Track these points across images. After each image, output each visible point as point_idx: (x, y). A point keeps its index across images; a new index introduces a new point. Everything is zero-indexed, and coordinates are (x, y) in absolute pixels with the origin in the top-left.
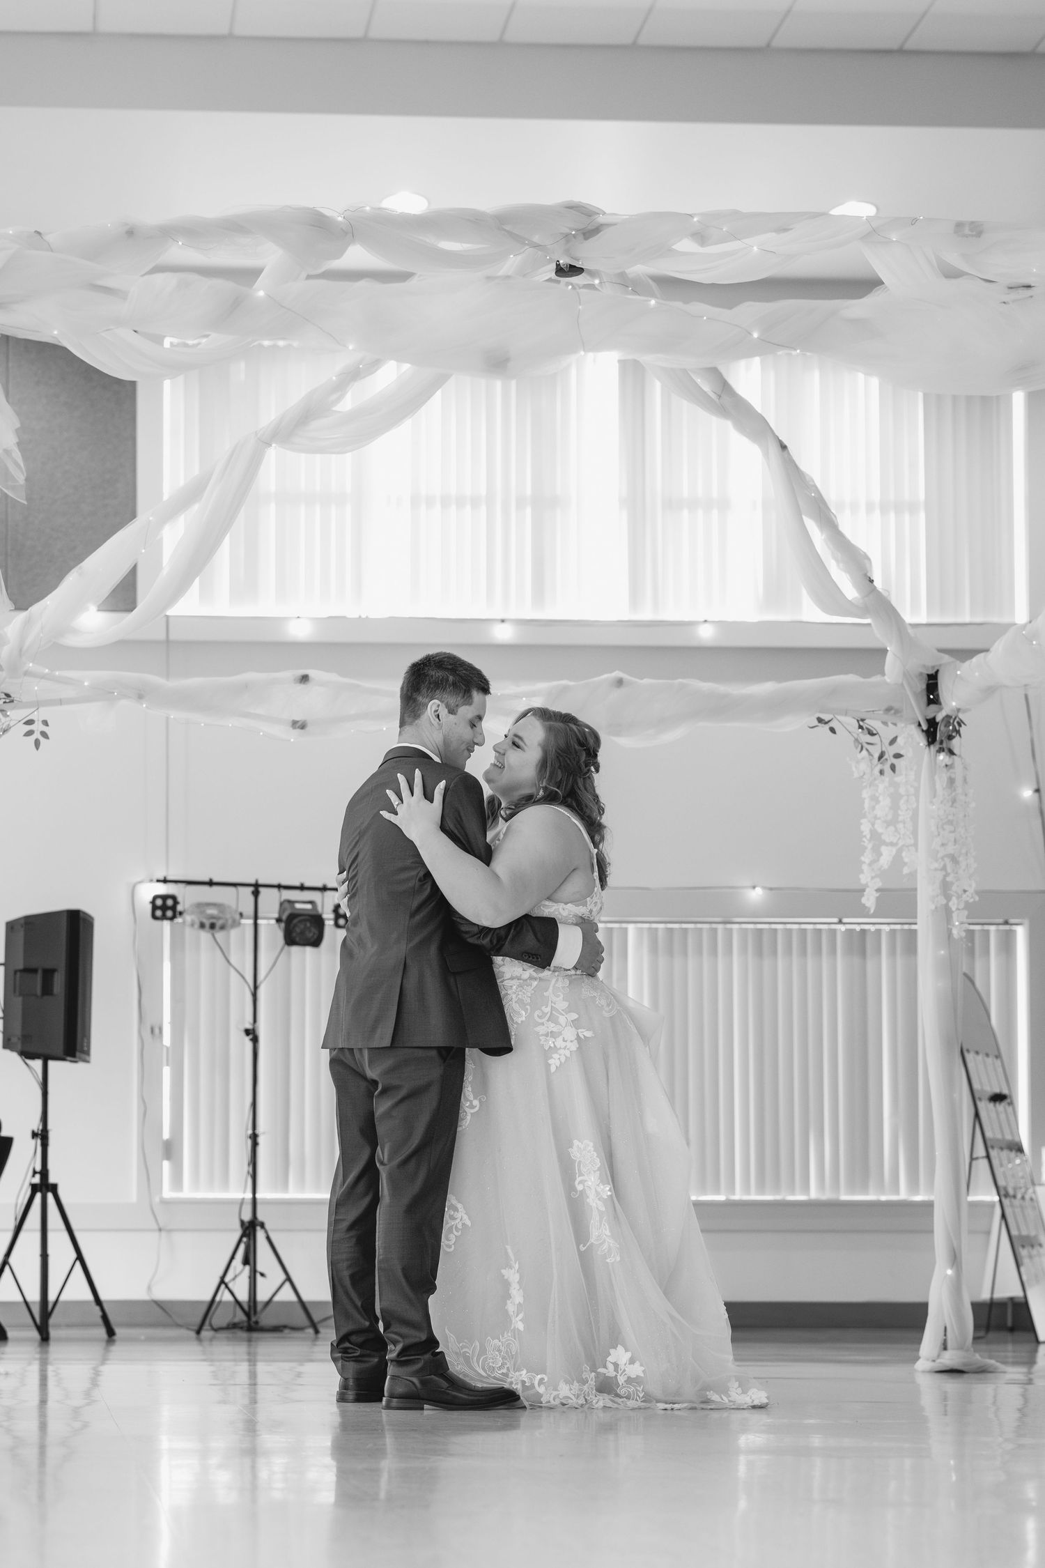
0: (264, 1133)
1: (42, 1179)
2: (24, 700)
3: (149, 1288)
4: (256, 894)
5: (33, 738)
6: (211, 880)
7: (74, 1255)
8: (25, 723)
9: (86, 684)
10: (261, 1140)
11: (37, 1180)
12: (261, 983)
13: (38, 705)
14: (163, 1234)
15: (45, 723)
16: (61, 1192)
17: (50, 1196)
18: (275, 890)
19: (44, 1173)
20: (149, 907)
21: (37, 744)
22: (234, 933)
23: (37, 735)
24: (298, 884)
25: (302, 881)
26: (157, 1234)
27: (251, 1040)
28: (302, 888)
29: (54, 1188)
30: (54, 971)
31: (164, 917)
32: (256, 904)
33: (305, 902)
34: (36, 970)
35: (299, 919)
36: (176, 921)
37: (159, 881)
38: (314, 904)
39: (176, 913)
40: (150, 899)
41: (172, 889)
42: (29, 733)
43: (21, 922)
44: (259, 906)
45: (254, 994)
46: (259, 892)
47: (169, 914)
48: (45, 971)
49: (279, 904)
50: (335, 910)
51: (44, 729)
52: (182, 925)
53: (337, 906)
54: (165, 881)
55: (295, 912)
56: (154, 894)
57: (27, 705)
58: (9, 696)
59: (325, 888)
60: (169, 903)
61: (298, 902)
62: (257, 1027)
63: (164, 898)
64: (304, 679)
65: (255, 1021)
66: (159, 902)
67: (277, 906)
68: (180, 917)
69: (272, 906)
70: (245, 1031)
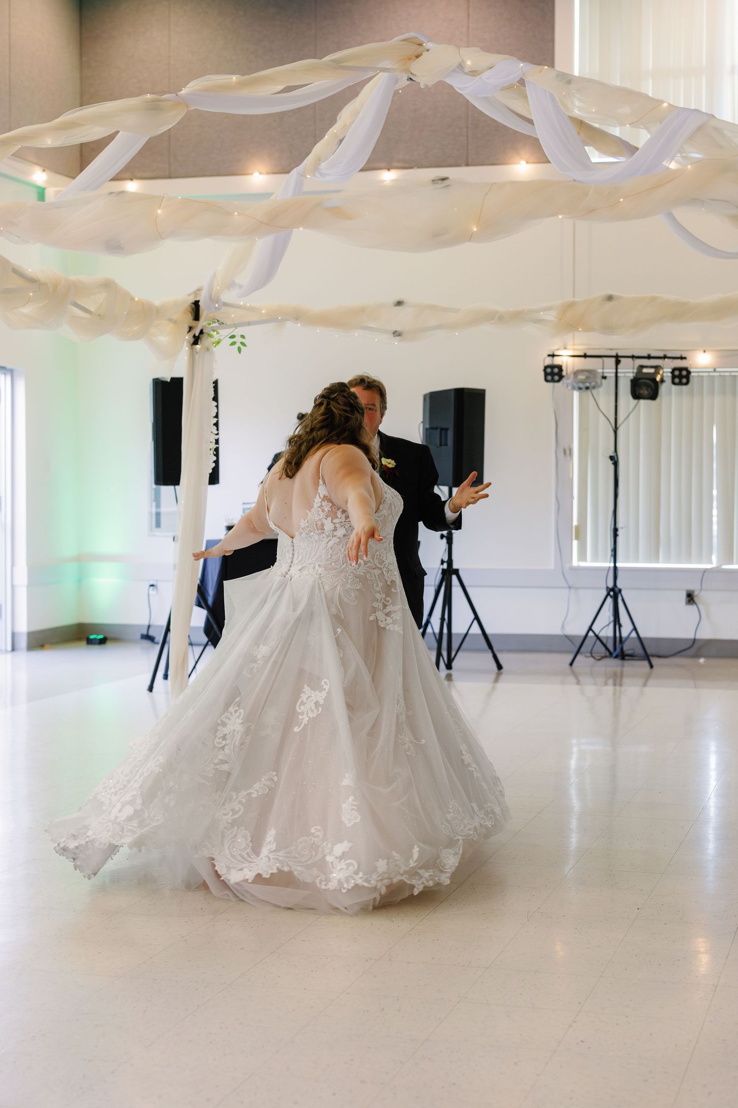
0: (622, 528)
1: (448, 566)
2: (228, 323)
3: (563, 627)
4: (618, 362)
5: (236, 346)
6: (585, 354)
7: (473, 616)
8: (230, 337)
9: (263, 312)
10: (620, 532)
11: (445, 566)
12: (620, 425)
13: (236, 326)
14: (572, 590)
15: (243, 337)
16: (461, 573)
17: (454, 577)
18: (630, 360)
19: (450, 562)
20: (542, 374)
21: (239, 350)
22: (601, 390)
23: (238, 344)
24: (646, 355)
25: (649, 353)
26: (568, 590)
27: (613, 464)
28: (649, 357)
29: (456, 572)
30: (447, 429)
31: (553, 381)
32: (617, 369)
33: (652, 367)
34: (436, 429)
35: (642, 381)
36: (561, 382)
37: (549, 356)
38: (657, 368)
39: (561, 377)
40: (543, 368)
41: (557, 361)
42: (233, 343)
43: (428, 396)
44: (619, 370)
45: (615, 432)
46: (620, 361)
47: (556, 378)
48: (442, 429)
49: (633, 369)
50: (672, 372)
51: (243, 340)
52: (565, 385)
53: (674, 370)
54: (553, 356)
55: (639, 376)
56: (546, 364)
57: (230, 326)
58: (218, 321)
59: (665, 357)
60: (556, 370)
61: (647, 367)
62: (617, 455)
63: (552, 367)
64: (399, 303)
65: (616, 451)
66: (549, 370)
67: (632, 371)
68: (564, 380)
69: (628, 371)
70: (611, 458)
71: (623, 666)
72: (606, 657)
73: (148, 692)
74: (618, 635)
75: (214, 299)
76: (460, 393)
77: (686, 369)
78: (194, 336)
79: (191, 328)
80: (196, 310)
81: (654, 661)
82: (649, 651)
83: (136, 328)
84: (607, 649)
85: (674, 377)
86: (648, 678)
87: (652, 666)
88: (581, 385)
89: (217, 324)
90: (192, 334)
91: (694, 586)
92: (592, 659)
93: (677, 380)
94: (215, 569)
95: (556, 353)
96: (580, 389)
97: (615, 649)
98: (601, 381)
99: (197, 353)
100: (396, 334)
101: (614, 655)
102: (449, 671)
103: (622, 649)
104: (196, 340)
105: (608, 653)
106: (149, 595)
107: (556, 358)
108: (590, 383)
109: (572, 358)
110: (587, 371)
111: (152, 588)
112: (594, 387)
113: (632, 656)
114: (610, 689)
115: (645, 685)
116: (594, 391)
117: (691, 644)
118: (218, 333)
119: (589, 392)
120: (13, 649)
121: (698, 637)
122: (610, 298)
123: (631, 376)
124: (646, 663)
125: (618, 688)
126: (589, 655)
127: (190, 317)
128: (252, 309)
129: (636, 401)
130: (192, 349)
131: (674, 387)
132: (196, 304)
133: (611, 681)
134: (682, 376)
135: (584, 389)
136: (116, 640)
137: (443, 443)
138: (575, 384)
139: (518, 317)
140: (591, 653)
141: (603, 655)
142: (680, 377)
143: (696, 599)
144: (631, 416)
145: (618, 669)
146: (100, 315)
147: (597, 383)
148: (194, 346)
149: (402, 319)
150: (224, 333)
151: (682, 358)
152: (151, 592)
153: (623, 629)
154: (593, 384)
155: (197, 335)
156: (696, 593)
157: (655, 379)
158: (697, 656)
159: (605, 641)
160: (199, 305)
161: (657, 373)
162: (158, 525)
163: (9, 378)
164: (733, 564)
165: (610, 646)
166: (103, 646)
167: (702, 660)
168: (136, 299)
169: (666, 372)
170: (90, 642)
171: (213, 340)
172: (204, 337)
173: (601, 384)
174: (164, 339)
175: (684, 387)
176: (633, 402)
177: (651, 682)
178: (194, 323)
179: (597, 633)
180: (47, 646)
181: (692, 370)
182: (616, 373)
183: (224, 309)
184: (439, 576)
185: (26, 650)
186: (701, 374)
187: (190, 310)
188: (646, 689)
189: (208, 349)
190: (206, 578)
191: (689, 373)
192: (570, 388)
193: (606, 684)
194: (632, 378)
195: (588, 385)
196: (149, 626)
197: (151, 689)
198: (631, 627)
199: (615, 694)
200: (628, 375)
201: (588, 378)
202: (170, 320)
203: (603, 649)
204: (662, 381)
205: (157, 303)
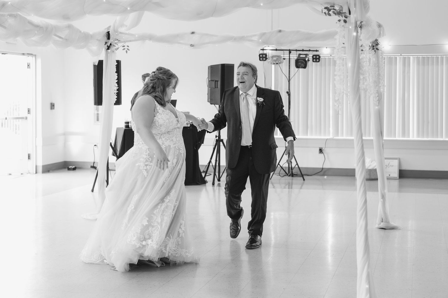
1: (218, 138)
4: (290, 52)
6: (276, 49)
8: (123, 47)
9: (136, 36)
12: (291, 79)
13: (125, 42)
15: (128, 46)
17: (221, 143)
18: (295, 51)
19: (219, 136)
20: (259, 57)
21: (127, 51)
22: (283, 64)
23: (126, 49)
24: (301, 49)
27: (288, 95)
28: (303, 50)
29: (222, 141)
30: (218, 81)
31: (263, 60)
32: (289, 55)
33: (304, 54)
34: (213, 81)
35: (300, 60)
36: (266, 61)
37: (261, 50)
38: (306, 55)
39: (266, 59)
40: (259, 55)
41: (265, 52)
42: (124, 49)
43: (210, 67)
44: (290, 56)
45: (289, 82)
46: (291, 52)
47: (264, 59)
48: (216, 81)
49: (297, 55)
50: (313, 57)
51: (128, 48)
52: (268, 62)
53: (313, 56)
54: (263, 50)
55: (299, 59)
56: (260, 53)
57: (122, 42)
58: (117, 40)
59: (310, 50)
60: (264, 56)
61: (302, 54)
62: (290, 91)
63: (263, 54)
64: (193, 33)
65: (289, 90)
66: (261, 56)
67: (296, 56)
68: (267, 60)
69: (294, 56)
70: (287, 92)
71: (292, 180)
72: (285, 175)
73: (91, 192)
74: (290, 166)
75: (116, 31)
76: (223, 66)
77: (318, 55)
78: (108, 46)
79: (106, 43)
80: (108, 35)
81: (305, 177)
82: (303, 173)
83: (82, 44)
84: (286, 172)
85: (313, 59)
86: (302, 184)
87: (304, 180)
88: (274, 62)
89: (117, 41)
90: (106, 45)
91: (322, 146)
92: (279, 176)
93: (315, 60)
94: (120, 140)
95: (264, 49)
96: (274, 64)
97: (289, 172)
98: (283, 61)
99: (109, 53)
100: (192, 45)
101: (289, 175)
102: (219, 182)
103: (292, 172)
104: (108, 48)
105: (286, 174)
106: (94, 149)
107: (264, 51)
108: (278, 61)
109: (271, 51)
110: (277, 56)
111: (95, 146)
112: (280, 63)
113: (296, 175)
114: (286, 190)
115: (301, 188)
116: (280, 65)
117: (321, 170)
118: (118, 45)
119: (278, 65)
120: (36, 173)
121: (324, 167)
122: (280, 31)
123: (296, 58)
124: (302, 178)
125: (290, 189)
126: (278, 175)
127: (106, 38)
128: (132, 35)
129: (298, 69)
130: (107, 51)
131: (314, 63)
132: (108, 33)
133: (287, 186)
134: (317, 58)
135: (276, 64)
136: (80, 168)
137: (216, 87)
138: (272, 62)
139: (242, 39)
140: (279, 174)
141: (284, 175)
142: (316, 59)
143: (323, 151)
144: (296, 74)
145: (291, 181)
146: (66, 39)
147: (281, 61)
148: (108, 50)
149: (194, 39)
150: (120, 45)
151: (316, 51)
152: (95, 148)
153: (292, 164)
154: (279, 62)
155: (109, 45)
156: (323, 149)
157: (305, 60)
158: (324, 175)
159: (285, 169)
160: (110, 34)
161: (306, 57)
162: (98, 120)
163: (34, 58)
164: (339, 137)
165: (287, 172)
166: (74, 171)
167: (325, 177)
168: (82, 32)
169: (310, 57)
170: (69, 169)
171: (115, 48)
172: (112, 46)
173: (283, 62)
174: (94, 48)
175: (318, 63)
176: (297, 69)
177: (304, 186)
178: (107, 41)
179: (281, 166)
180: (51, 171)
181: (321, 55)
182: (289, 56)
183: (120, 35)
184: (215, 142)
185: (41, 173)
186: (325, 57)
187: (106, 35)
188: (302, 190)
189: (113, 52)
190: (116, 143)
191: (320, 57)
192: (270, 63)
193: (285, 188)
194: (296, 59)
195: (277, 62)
196: (94, 162)
197: (93, 191)
198: (296, 163)
199: (289, 192)
200: (294, 57)
201: (277, 59)
202: (97, 40)
203: (284, 172)
204: (308, 60)
205: (91, 33)
